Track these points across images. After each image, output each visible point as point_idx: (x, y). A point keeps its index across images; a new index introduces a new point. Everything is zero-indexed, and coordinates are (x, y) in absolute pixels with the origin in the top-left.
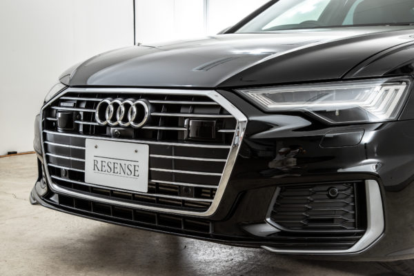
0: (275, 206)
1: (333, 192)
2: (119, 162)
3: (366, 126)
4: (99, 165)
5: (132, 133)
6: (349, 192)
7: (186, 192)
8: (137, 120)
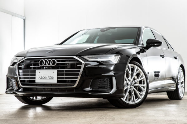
0: (91, 84)
1: (105, 80)
2: (47, 76)
3: (112, 65)
4: (41, 77)
5: (51, 68)
6: (108, 80)
7: (68, 81)
8: (53, 64)
